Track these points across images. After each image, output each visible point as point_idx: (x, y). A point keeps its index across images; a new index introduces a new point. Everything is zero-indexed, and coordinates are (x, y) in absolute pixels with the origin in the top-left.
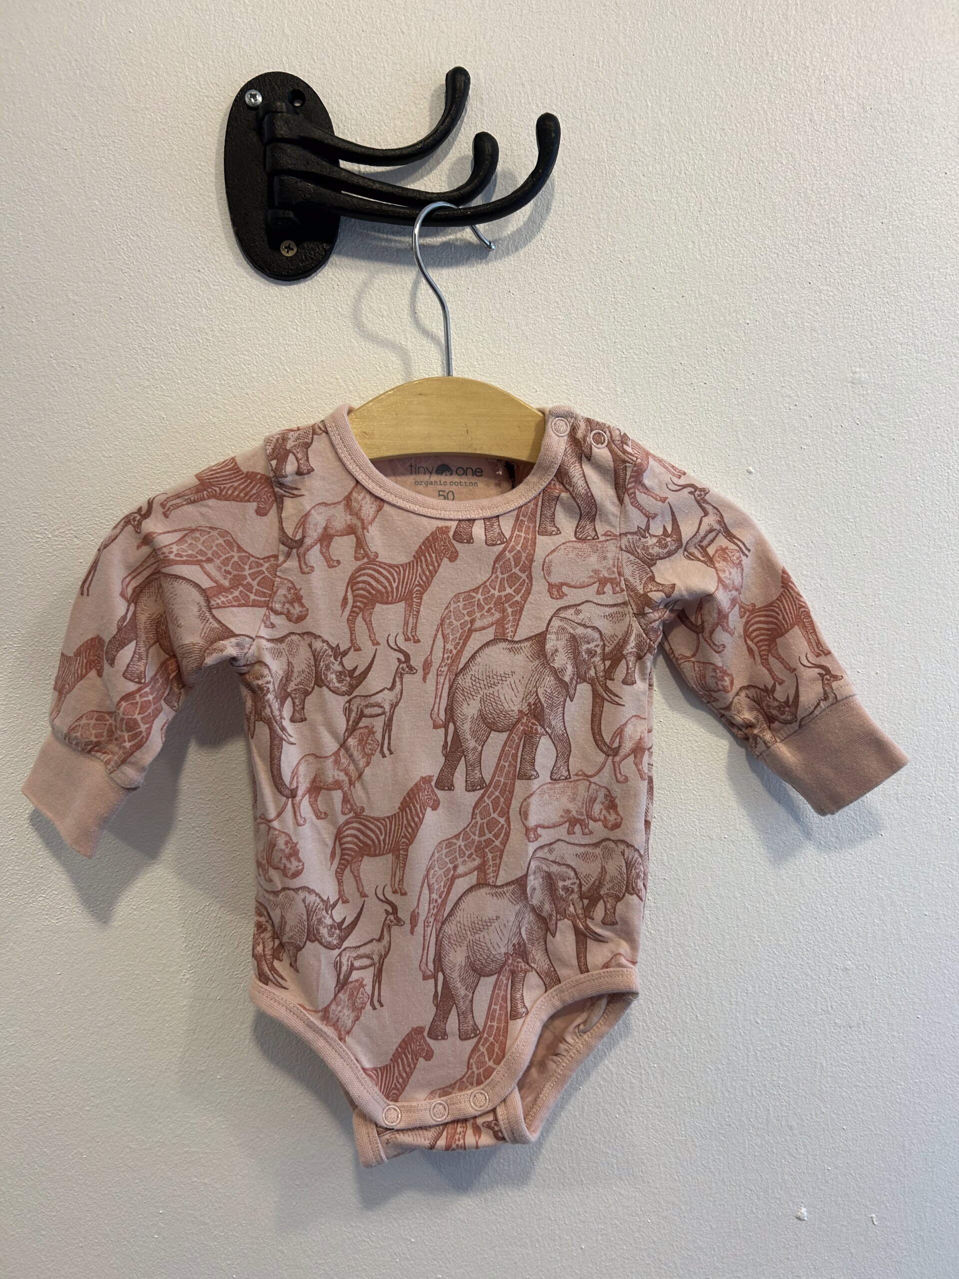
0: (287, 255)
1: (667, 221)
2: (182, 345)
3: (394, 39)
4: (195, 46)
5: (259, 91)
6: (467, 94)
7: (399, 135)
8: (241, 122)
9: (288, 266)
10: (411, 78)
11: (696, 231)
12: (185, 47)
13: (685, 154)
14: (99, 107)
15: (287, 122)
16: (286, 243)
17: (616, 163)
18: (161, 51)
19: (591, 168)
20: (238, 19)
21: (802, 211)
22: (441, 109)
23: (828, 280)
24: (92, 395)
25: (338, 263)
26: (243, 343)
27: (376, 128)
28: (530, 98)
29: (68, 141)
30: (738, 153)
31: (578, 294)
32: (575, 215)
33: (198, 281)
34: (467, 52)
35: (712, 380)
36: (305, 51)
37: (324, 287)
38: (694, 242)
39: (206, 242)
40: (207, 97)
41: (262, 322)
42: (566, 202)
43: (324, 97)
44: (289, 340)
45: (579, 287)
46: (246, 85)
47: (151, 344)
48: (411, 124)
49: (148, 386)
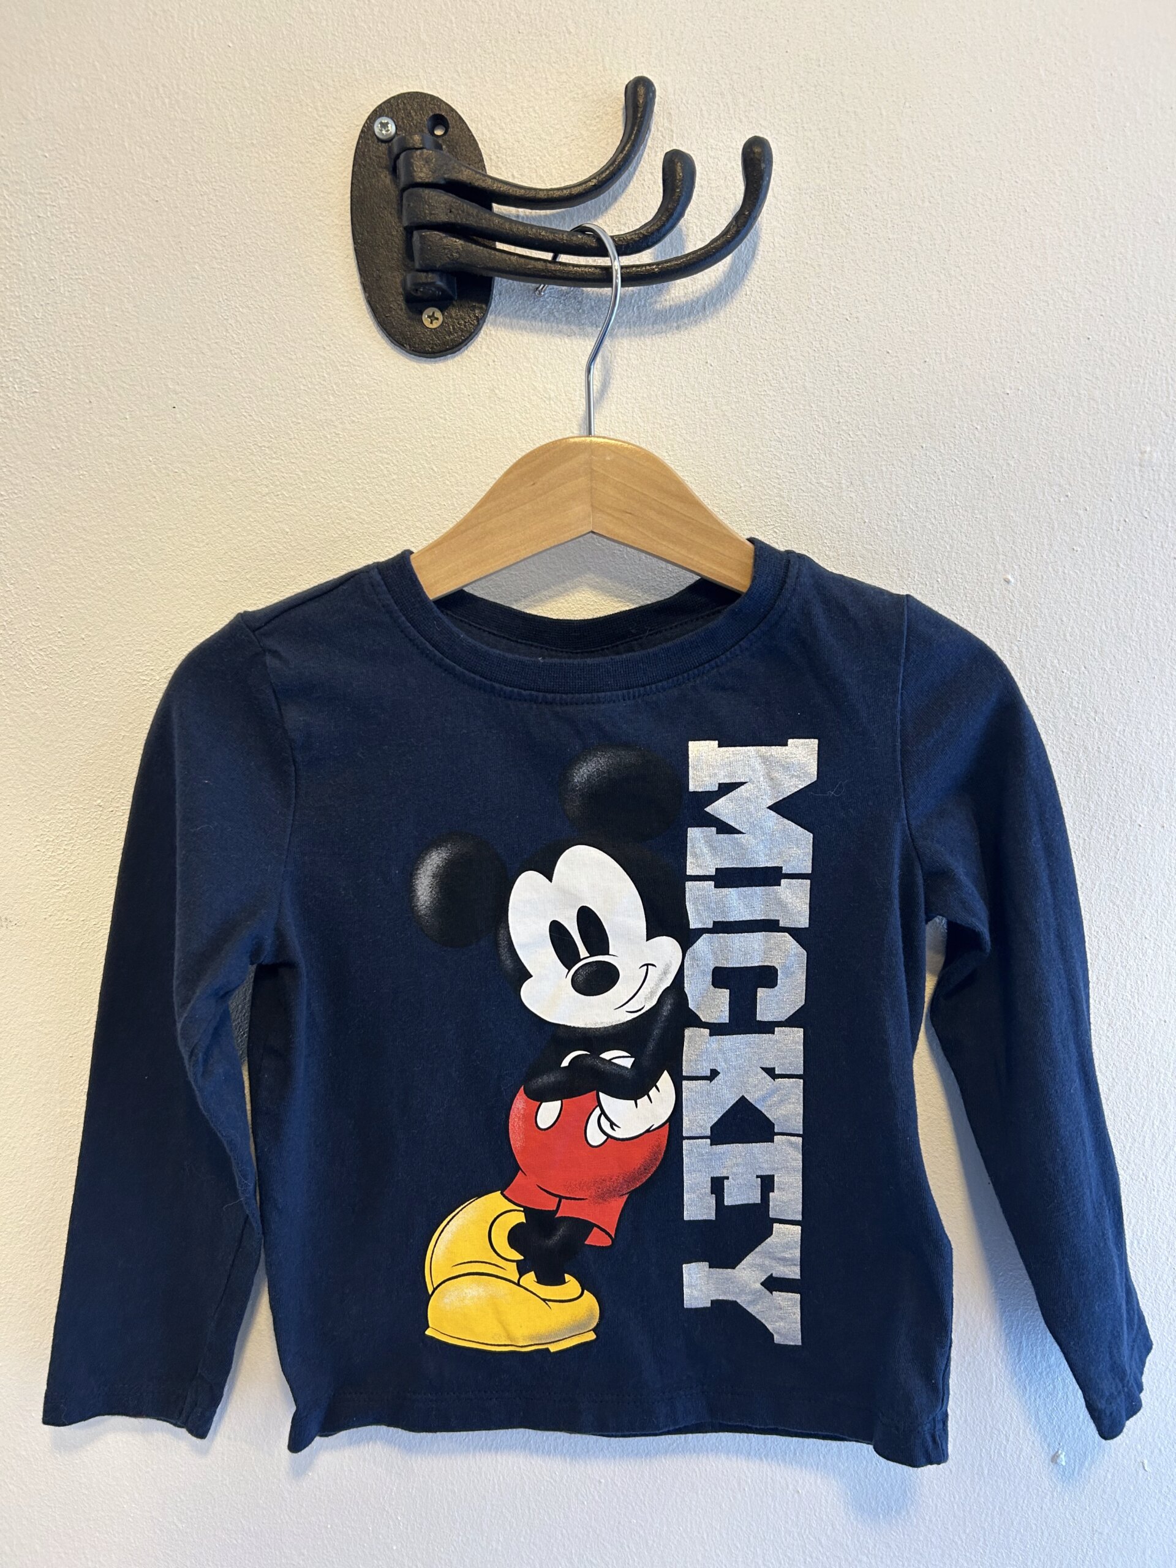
0: (431, 326)
1: (906, 265)
2: (306, 441)
3: (559, 41)
4: (309, 61)
5: (392, 118)
6: (652, 111)
7: (567, 166)
8: (370, 158)
9: (433, 340)
10: (580, 92)
11: (942, 277)
12: (297, 63)
13: (930, 177)
14: (196, 146)
15: (427, 161)
16: (429, 311)
17: (841, 191)
18: (268, 69)
19: (808, 198)
20: (363, 24)
21: (1080, 246)
22: (618, 131)
23: (1112, 334)
24: (200, 507)
25: (493, 332)
26: (380, 437)
27: (538, 158)
28: (732, 111)
29: (158, 190)
30: (998, 173)
31: (792, 363)
32: (788, 262)
33: (323, 362)
34: (650, 53)
35: (962, 468)
36: (447, 62)
37: (477, 364)
38: (940, 291)
39: (331, 313)
40: (326, 126)
41: (403, 411)
42: (777, 245)
43: (472, 120)
44: (436, 433)
45: (793, 353)
46: (375, 111)
47: (269, 442)
48: (582, 151)
49: (267, 494)
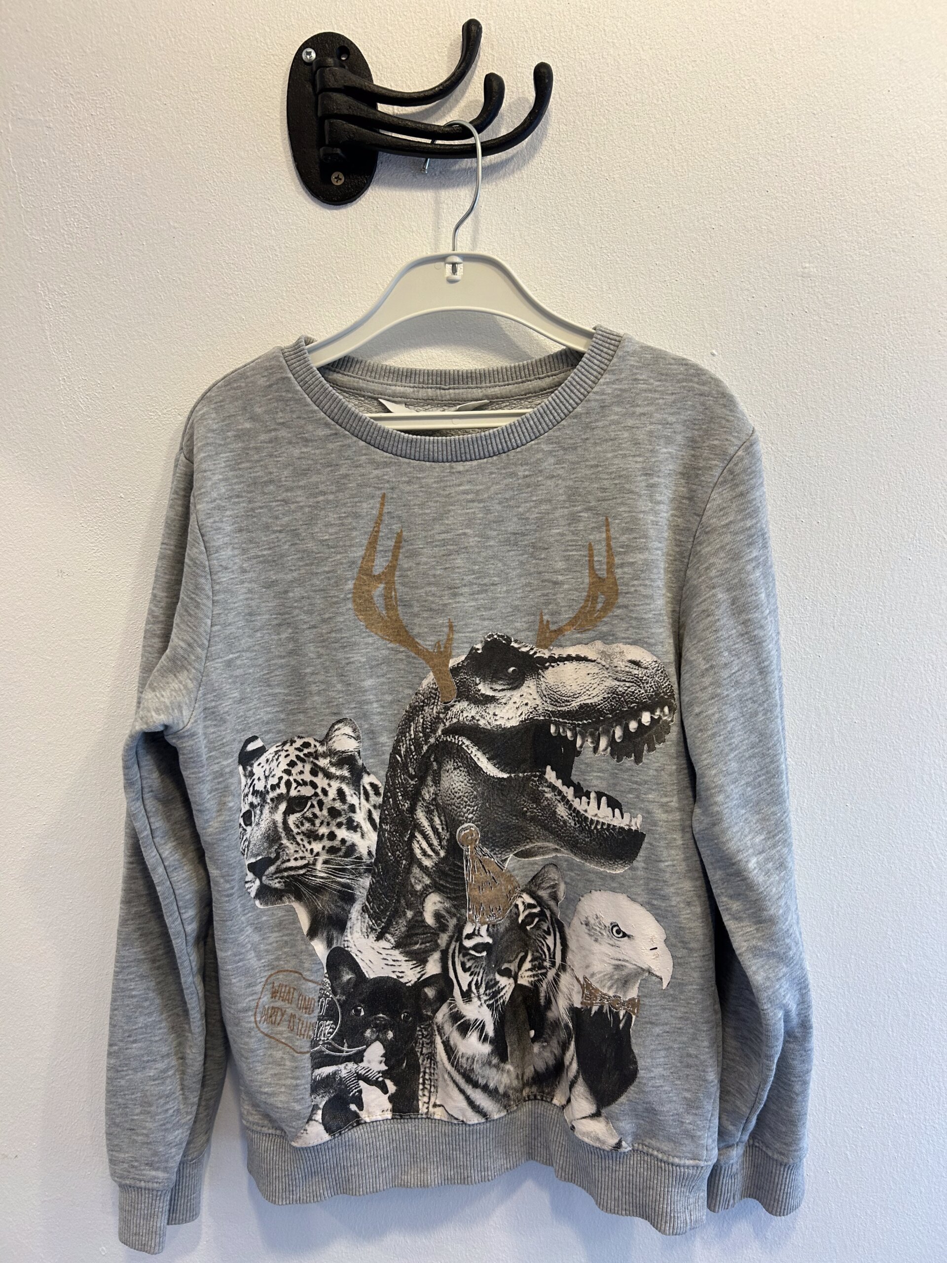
0: (337, 184)
2: (256, 260)
4: (263, 13)
5: (314, 49)
6: (480, 42)
8: (300, 75)
9: (338, 192)
10: (434, 31)
12: (255, 14)
15: (335, 74)
16: (335, 174)
17: (603, 94)
18: (237, 19)
21: (762, 129)
22: (459, 55)
23: (783, 188)
24: (189, 302)
26: (304, 257)
27: (407, 74)
29: (167, 97)
30: (707, 81)
31: (571, 208)
32: (569, 141)
33: (268, 208)
36: (349, 12)
37: (366, 209)
38: (668, 160)
39: (274, 176)
40: (273, 55)
41: (318, 240)
42: (561, 130)
43: (364, 49)
44: (339, 254)
45: (572, 202)
46: (303, 45)
47: (233, 260)
48: (435, 69)
49: (232, 294)
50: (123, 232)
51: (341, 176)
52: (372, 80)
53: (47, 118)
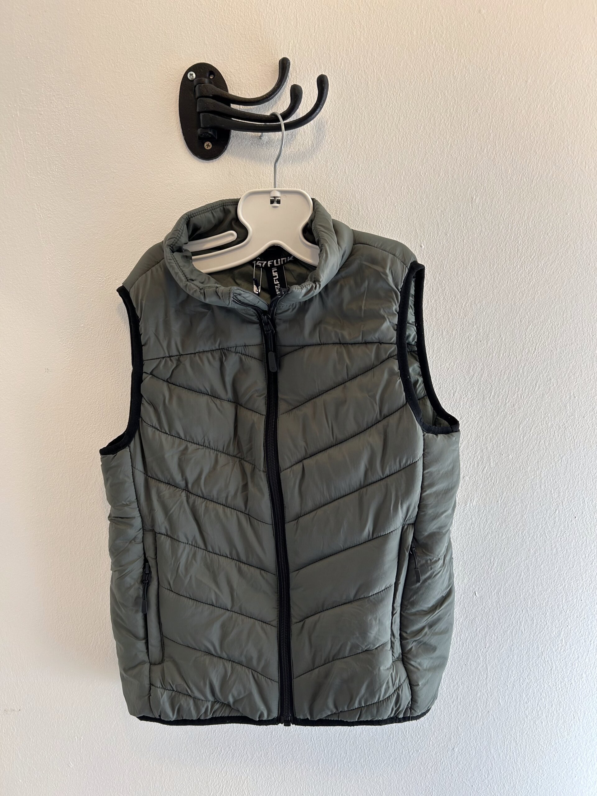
0: (207, 149)
2: (161, 191)
3: (256, 44)
4: (165, 51)
5: (194, 72)
6: (289, 69)
8: (186, 88)
9: (208, 153)
10: (263, 62)
14: (123, 82)
15: (206, 88)
16: (207, 143)
18: (150, 54)
29: (109, 98)
33: (168, 161)
36: (214, 51)
37: (224, 163)
39: (171, 143)
40: (171, 75)
43: (224, 73)
46: (188, 69)
47: (148, 191)
48: (264, 84)
49: (147, 210)
50: (84, 175)
51: (210, 144)
52: (227, 91)
53: (40, 109)
